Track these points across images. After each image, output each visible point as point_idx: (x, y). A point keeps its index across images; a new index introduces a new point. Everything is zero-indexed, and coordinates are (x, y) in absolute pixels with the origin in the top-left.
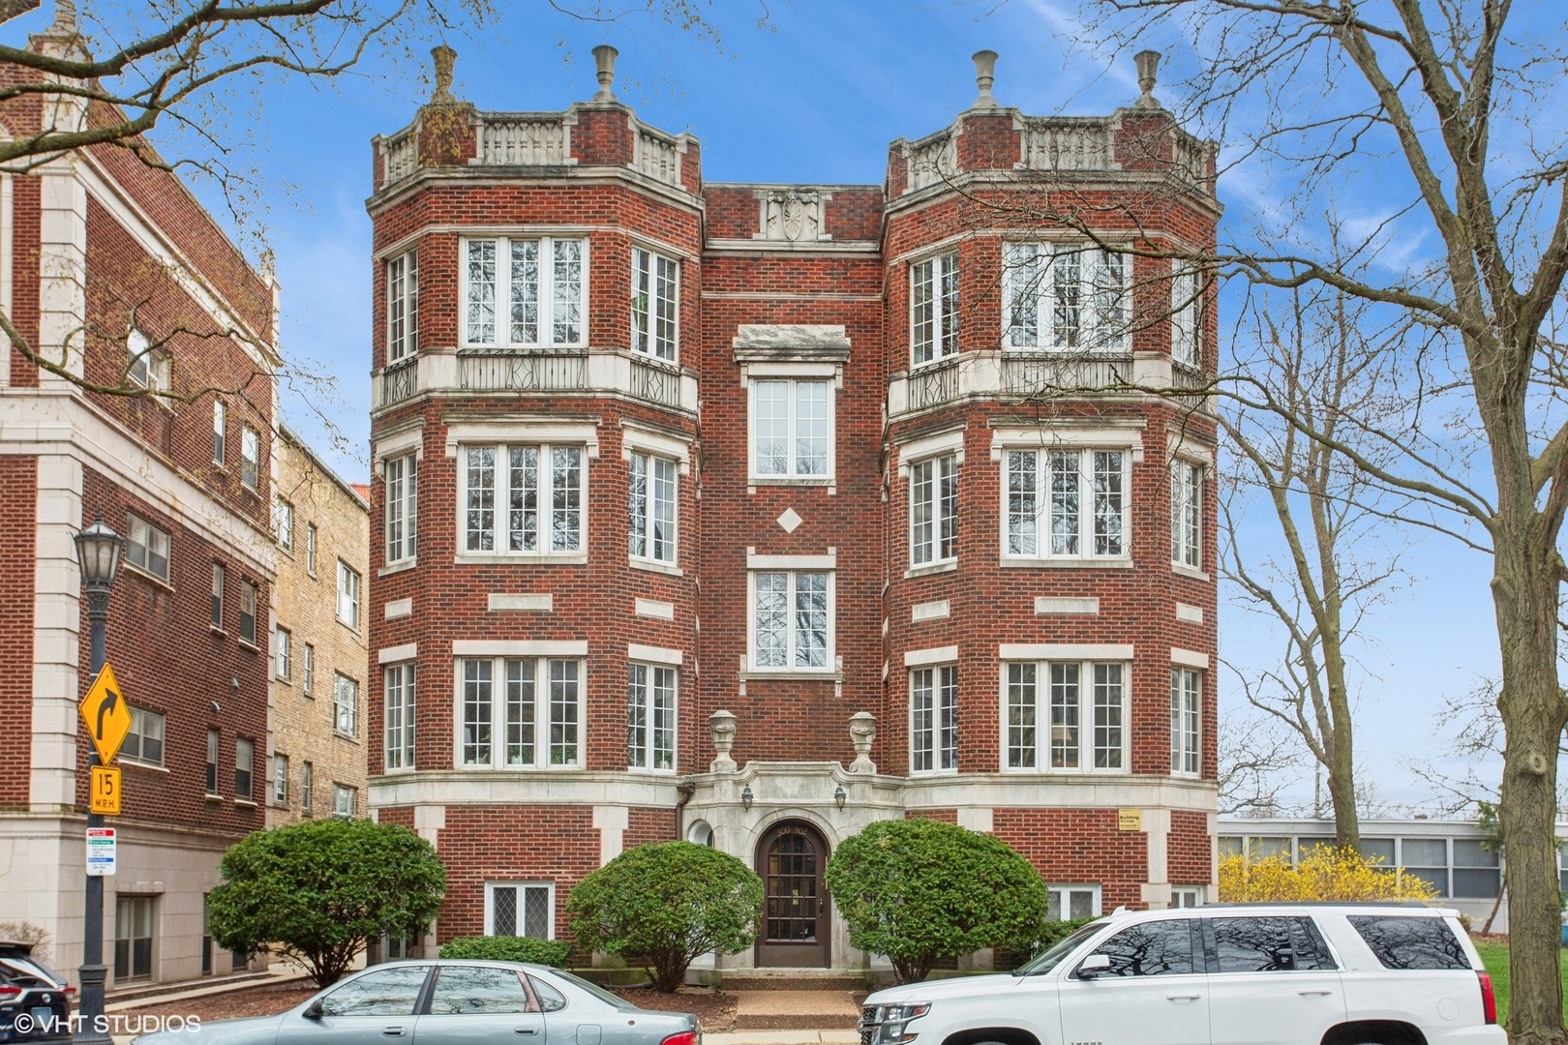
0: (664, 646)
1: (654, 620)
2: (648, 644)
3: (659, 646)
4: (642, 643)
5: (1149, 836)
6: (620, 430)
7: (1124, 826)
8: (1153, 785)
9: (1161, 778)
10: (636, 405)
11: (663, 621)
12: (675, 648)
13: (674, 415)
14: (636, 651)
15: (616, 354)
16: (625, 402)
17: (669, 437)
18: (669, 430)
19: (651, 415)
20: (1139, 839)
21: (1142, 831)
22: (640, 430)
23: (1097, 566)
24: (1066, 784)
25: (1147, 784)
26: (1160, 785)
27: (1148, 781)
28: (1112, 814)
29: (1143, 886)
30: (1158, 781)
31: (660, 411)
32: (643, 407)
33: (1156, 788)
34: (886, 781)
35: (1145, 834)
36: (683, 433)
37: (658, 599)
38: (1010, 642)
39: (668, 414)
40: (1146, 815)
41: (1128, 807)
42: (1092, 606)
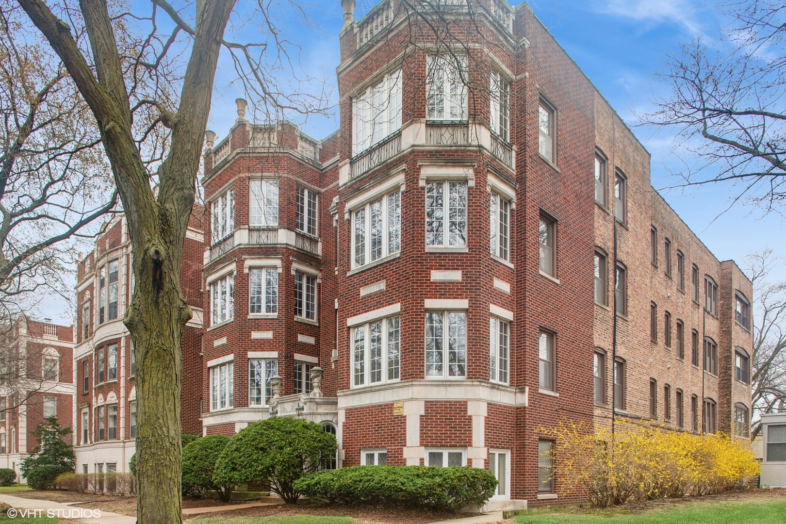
0: (268, 351)
1: (261, 340)
2: (259, 351)
3: (265, 351)
4: (256, 351)
5: (407, 417)
6: (243, 261)
7: (396, 412)
8: (409, 386)
9: (412, 381)
10: (251, 248)
11: (267, 340)
12: (274, 351)
13: (273, 248)
14: (251, 354)
15: (240, 229)
16: (245, 248)
17: (269, 258)
18: (268, 255)
19: (260, 250)
20: (402, 419)
21: (404, 415)
22: (253, 258)
23: (384, 261)
24: (372, 391)
25: (406, 386)
26: (412, 385)
27: (406, 384)
28: (390, 406)
29: (404, 448)
30: (410, 383)
31: (265, 248)
32: (255, 248)
33: (410, 388)
34: (326, 400)
35: (405, 417)
36: (278, 254)
37: (264, 330)
38: (351, 316)
39: (269, 248)
40: (407, 405)
41: (398, 401)
42: (381, 286)
